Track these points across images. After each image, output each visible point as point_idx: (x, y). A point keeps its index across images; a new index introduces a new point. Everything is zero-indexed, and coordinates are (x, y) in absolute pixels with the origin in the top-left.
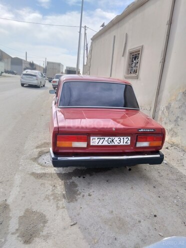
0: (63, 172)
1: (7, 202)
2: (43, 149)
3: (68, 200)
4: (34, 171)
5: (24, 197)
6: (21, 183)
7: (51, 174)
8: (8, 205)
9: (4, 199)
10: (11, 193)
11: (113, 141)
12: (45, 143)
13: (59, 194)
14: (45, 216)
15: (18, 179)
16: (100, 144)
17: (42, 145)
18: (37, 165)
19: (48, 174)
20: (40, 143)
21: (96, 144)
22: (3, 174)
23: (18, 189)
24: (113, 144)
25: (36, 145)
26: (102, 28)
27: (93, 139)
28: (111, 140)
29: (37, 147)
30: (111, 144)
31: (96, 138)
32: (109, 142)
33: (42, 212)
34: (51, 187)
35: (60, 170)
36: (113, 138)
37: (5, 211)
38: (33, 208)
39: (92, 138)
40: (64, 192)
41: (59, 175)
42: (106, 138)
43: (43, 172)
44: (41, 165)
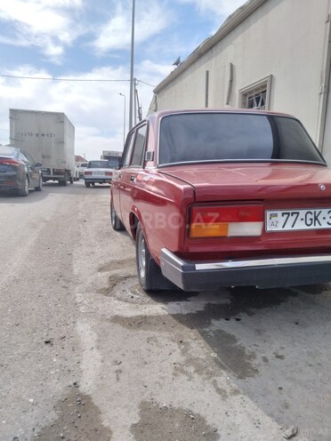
0: (185, 312)
1: (81, 389)
2: (115, 272)
3: (236, 371)
4: (117, 313)
5: (121, 372)
6: (99, 341)
7: (159, 318)
8: (88, 398)
9: (71, 383)
10: (82, 367)
11: (316, 218)
12: (112, 262)
13: (204, 361)
14: (202, 419)
15: (85, 332)
16: (288, 227)
17: (110, 265)
18: (116, 302)
19: (151, 317)
20: (102, 262)
21: (280, 228)
22: (46, 323)
23: (97, 354)
24: (318, 227)
25: (96, 265)
26: (176, 66)
27: (271, 215)
28: (313, 217)
29: (100, 270)
30: (312, 227)
31: (279, 213)
32: (309, 222)
33: (186, 406)
34: (175, 346)
35: (175, 307)
36: (318, 211)
37: (83, 415)
38: (158, 399)
39: (268, 213)
40: (213, 355)
41: (178, 317)
42: (302, 213)
43: (139, 313)
44: (126, 301)
